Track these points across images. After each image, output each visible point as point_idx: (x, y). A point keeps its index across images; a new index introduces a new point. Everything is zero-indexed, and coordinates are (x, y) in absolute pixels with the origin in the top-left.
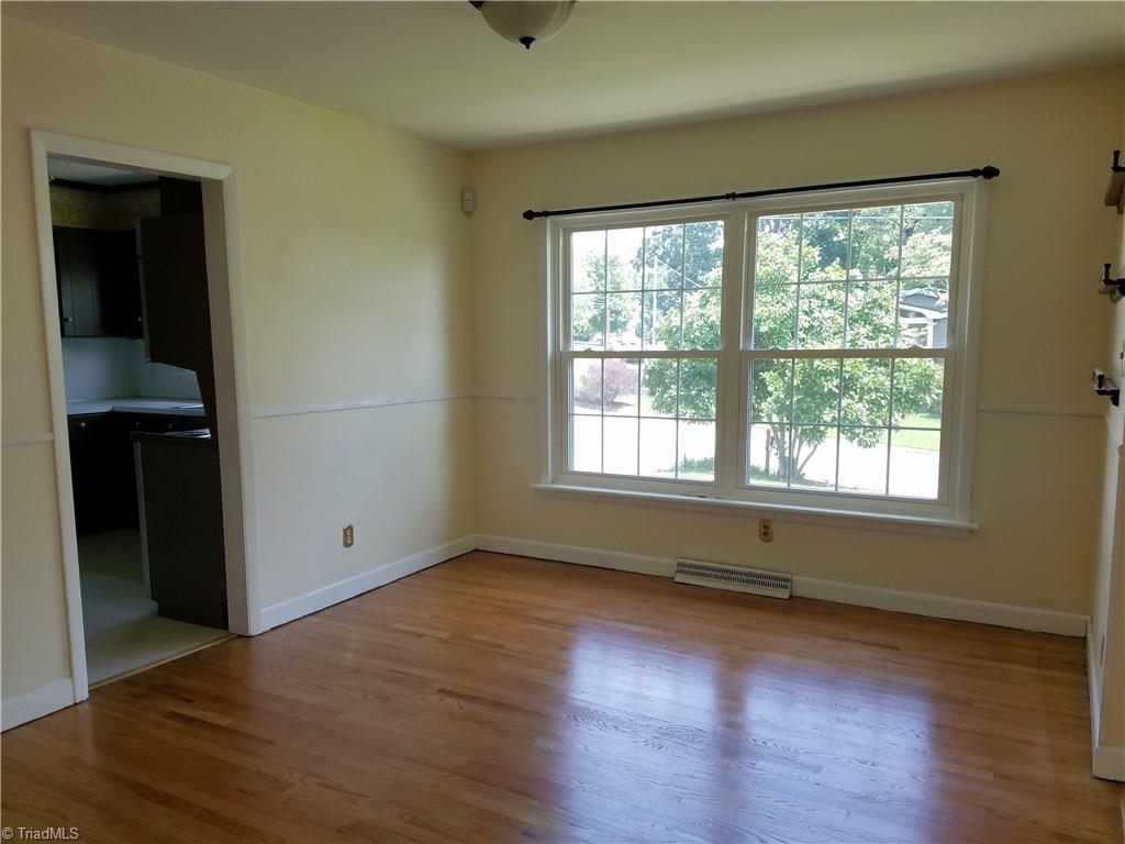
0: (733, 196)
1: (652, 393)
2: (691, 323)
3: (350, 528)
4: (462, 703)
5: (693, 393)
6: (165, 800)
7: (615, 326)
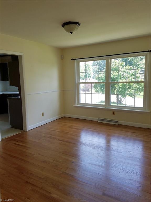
0: (107, 56)
1: (95, 89)
2: (102, 76)
3: (43, 113)
4: (62, 142)
5: (102, 89)
6: (14, 157)
7: (89, 77)
